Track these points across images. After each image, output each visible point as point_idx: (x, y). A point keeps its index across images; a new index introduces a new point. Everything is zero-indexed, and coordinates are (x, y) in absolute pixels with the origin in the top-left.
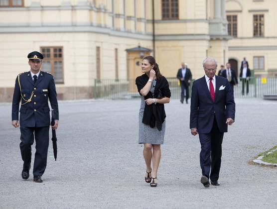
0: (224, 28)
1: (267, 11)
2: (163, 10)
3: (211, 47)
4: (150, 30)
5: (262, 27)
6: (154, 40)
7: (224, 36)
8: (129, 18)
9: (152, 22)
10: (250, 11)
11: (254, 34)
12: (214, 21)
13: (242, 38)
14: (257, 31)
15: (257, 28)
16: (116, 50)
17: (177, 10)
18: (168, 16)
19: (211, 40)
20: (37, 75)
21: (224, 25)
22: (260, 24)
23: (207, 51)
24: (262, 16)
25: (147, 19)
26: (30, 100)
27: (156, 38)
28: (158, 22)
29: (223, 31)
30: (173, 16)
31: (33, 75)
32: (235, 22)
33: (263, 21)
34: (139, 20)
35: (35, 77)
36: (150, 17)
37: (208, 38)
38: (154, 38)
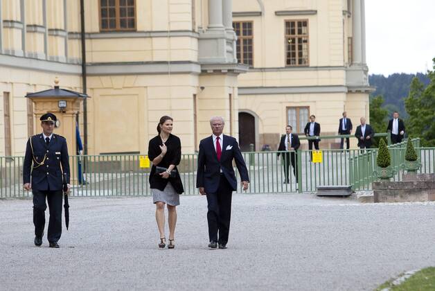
0: (230, 48)
1: (314, 12)
2: (103, 13)
3: (202, 88)
4: (76, 54)
5: (304, 46)
6: (84, 75)
7: (229, 64)
8: (33, 28)
9: (79, 36)
10: (278, 14)
11: (288, 62)
12: (208, 34)
13: (262, 70)
14: (294, 55)
15: (294, 48)
16: (7, 94)
17: (133, 12)
18: (113, 25)
19: (204, 73)
20: (50, 137)
21: (229, 42)
22: (300, 40)
23: (195, 96)
24: (305, 24)
25: (69, 30)
26: (42, 163)
27: (89, 70)
28: (92, 36)
29: (227, 54)
30: (123, 23)
31: (45, 137)
32: (247, 37)
33: (307, 35)
34: (54, 32)
35: (47, 139)
36: (75, 27)
37: (198, 69)
38: (85, 69)
